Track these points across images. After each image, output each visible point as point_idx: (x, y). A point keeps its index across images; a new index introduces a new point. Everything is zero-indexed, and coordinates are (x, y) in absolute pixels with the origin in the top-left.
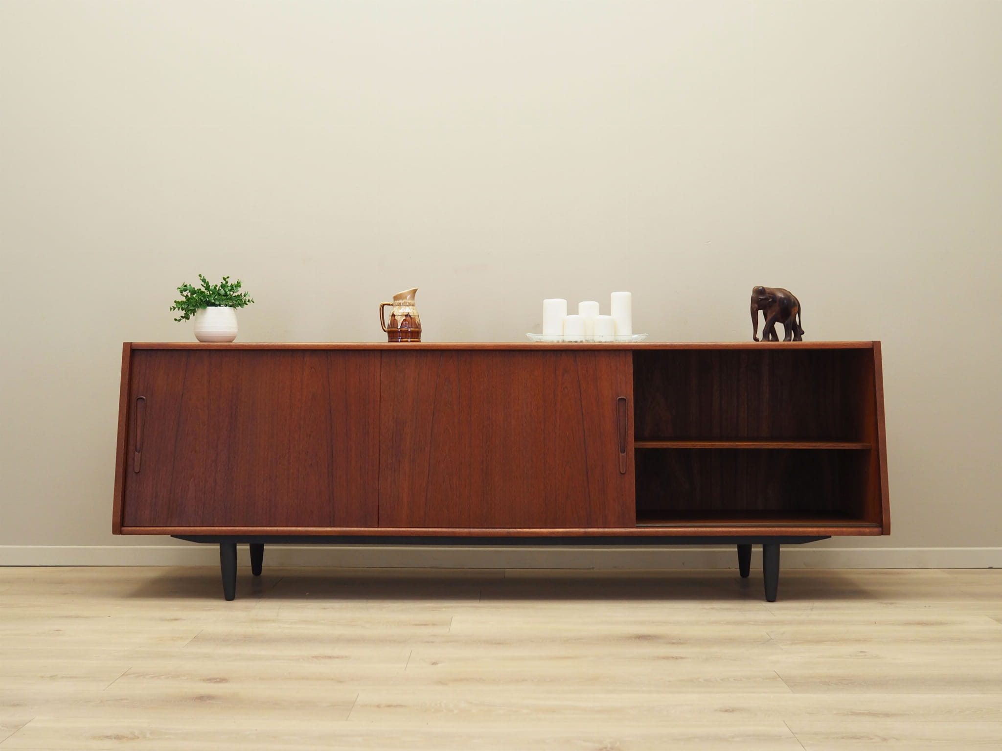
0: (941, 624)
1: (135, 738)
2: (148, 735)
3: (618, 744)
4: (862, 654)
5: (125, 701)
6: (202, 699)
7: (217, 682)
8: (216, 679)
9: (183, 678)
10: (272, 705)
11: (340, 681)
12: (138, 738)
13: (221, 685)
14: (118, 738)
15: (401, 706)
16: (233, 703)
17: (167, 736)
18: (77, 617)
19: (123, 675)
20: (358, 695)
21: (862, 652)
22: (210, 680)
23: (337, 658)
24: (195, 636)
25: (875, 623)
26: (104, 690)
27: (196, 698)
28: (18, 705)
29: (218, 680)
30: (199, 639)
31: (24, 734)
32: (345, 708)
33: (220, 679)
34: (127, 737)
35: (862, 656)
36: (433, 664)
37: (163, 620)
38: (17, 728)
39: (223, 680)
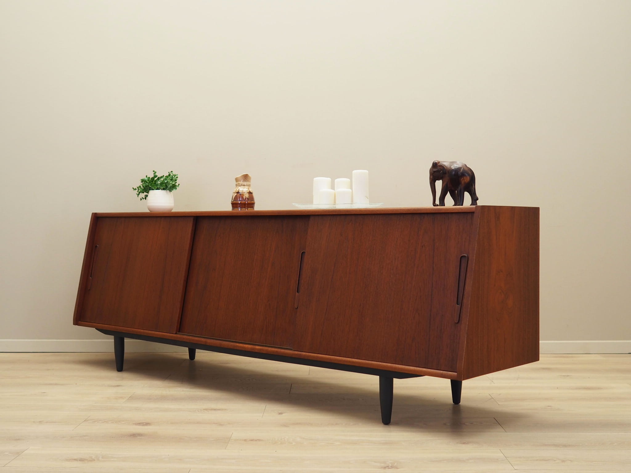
0: (599, 388)
1: (92, 460)
2: (100, 459)
3: (396, 464)
4: (550, 408)
5: (87, 437)
6: (134, 436)
7: (143, 425)
8: (143, 423)
9: (123, 423)
10: (179, 440)
11: (221, 425)
12: (94, 460)
13: (146, 427)
14: (81, 460)
15: (259, 440)
16: (153, 438)
17: (112, 459)
18: (56, 384)
19: (85, 421)
20: (233, 433)
21: (549, 406)
22: (139, 424)
23: (219, 410)
24: (130, 396)
25: (558, 388)
26: (73, 430)
27: (131, 435)
28: (19, 440)
29: (145, 424)
30: (132, 398)
31: (23, 458)
32: (224, 441)
33: (145, 423)
34: (87, 460)
35: (549, 409)
36: (279, 414)
37: (110, 386)
38: (18, 454)
39: (147, 424)
